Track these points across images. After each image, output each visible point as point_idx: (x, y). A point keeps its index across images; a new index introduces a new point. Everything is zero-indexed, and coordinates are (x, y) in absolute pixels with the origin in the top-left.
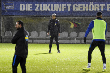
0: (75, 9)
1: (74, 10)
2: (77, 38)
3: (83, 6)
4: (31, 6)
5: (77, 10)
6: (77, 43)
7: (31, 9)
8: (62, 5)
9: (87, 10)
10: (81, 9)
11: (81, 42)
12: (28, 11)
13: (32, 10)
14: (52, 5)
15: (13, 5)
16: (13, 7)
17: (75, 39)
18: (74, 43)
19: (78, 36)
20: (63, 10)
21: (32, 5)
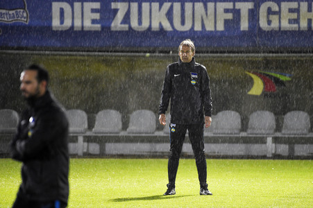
0: (269, 22)
1: (263, 24)
2: (278, 134)
4: (93, 11)
5: (275, 25)
6: (277, 157)
7: (94, 21)
8: (215, 6)
10: (291, 21)
11: (292, 150)
12: (85, 29)
13: (98, 27)
14: (177, 6)
15: (24, 9)
16: (25, 15)
17: (269, 140)
18: (264, 157)
19: (278, 128)
20: (221, 27)
21: (97, 5)
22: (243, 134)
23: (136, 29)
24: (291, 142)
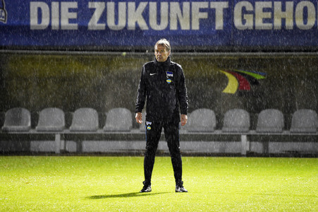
0: (244, 21)
1: (238, 22)
2: (252, 132)
3: (271, 10)
5: (249, 24)
6: (251, 154)
7: (71, 21)
8: (191, 5)
9: (289, 24)
10: (265, 20)
12: (62, 28)
13: (75, 26)
14: (153, 6)
15: (3, 9)
16: (3, 14)
17: (244, 138)
19: (253, 126)
20: (196, 27)
21: (74, 5)
22: (218, 132)
23: (114, 29)
24: (265, 140)
